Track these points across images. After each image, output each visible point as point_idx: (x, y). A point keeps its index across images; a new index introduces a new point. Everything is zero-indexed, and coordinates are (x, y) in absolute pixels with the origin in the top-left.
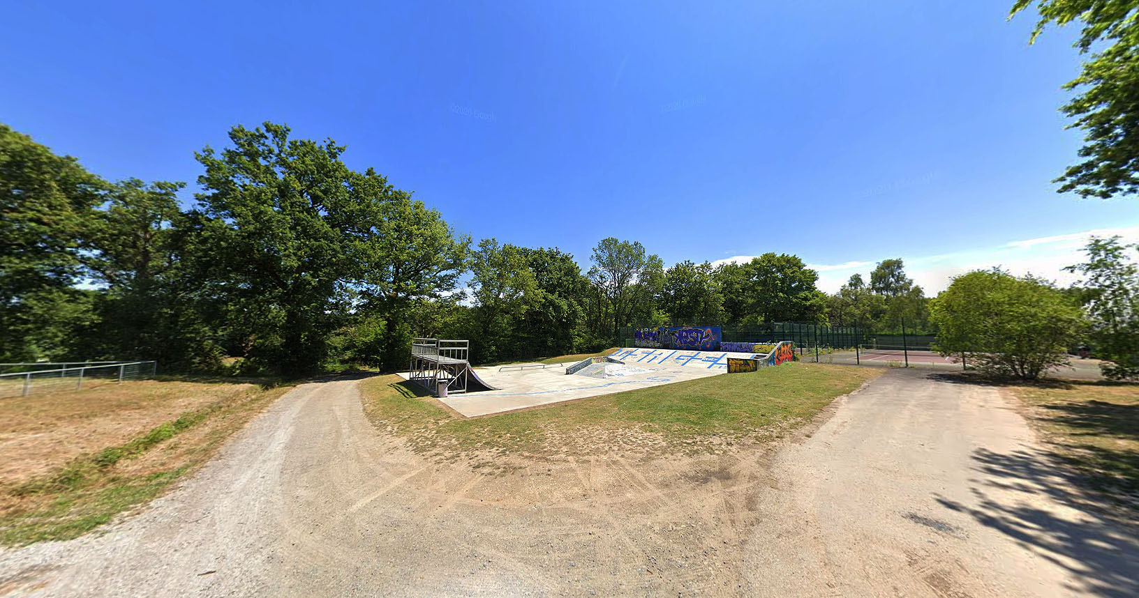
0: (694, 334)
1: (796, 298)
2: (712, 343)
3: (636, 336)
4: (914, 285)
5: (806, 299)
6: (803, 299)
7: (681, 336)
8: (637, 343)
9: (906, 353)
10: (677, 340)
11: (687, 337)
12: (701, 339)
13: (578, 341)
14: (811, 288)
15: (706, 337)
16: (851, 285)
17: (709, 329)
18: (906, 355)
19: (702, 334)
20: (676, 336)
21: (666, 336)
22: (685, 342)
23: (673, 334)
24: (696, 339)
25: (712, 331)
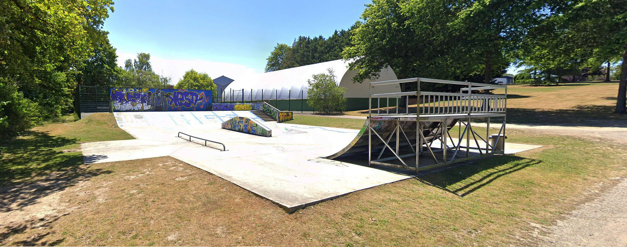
0: (190, 97)
2: (205, 104)
3: (115, 98)
7: (176, 98)
8: (116, 105)
10: (172, 102)
11: (182, 99)
12: (196, 101)
15: (200, 99)
17: (202, 93)
19: (197, 96)
20: (170, 98)
21: (158, 98)
22: (181, 104)
23: (167, 96)
24: (191, 101)
25: (205, 94)
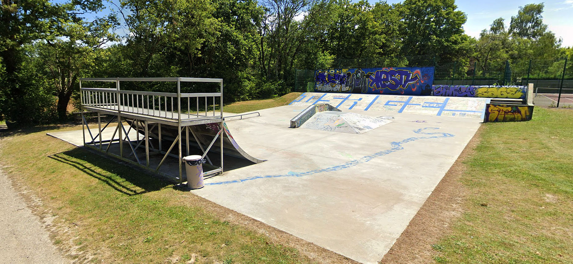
0: (397, 77)
1: (447, 41)
2: (421, 87)
3: (318, 79)
4: (547, 31)
5: (455, 43)
6: (453, 43)
7: (378, 79)
8: (319, 86)
9: (560, 95)
10: (372, 83)
11: (386, 80)
12: (406, 82)
13: (248, 85)
14: (459, 31)
15: (413, 80)
16: (492, 29)
17: (418, 70)
18: (559, 97)
19: (408, 75)
20: (371, 78)
21: (358, 78)
22: (384, 86)
23: (368, 76)
24: (399, 83)
25: (422, 73)
